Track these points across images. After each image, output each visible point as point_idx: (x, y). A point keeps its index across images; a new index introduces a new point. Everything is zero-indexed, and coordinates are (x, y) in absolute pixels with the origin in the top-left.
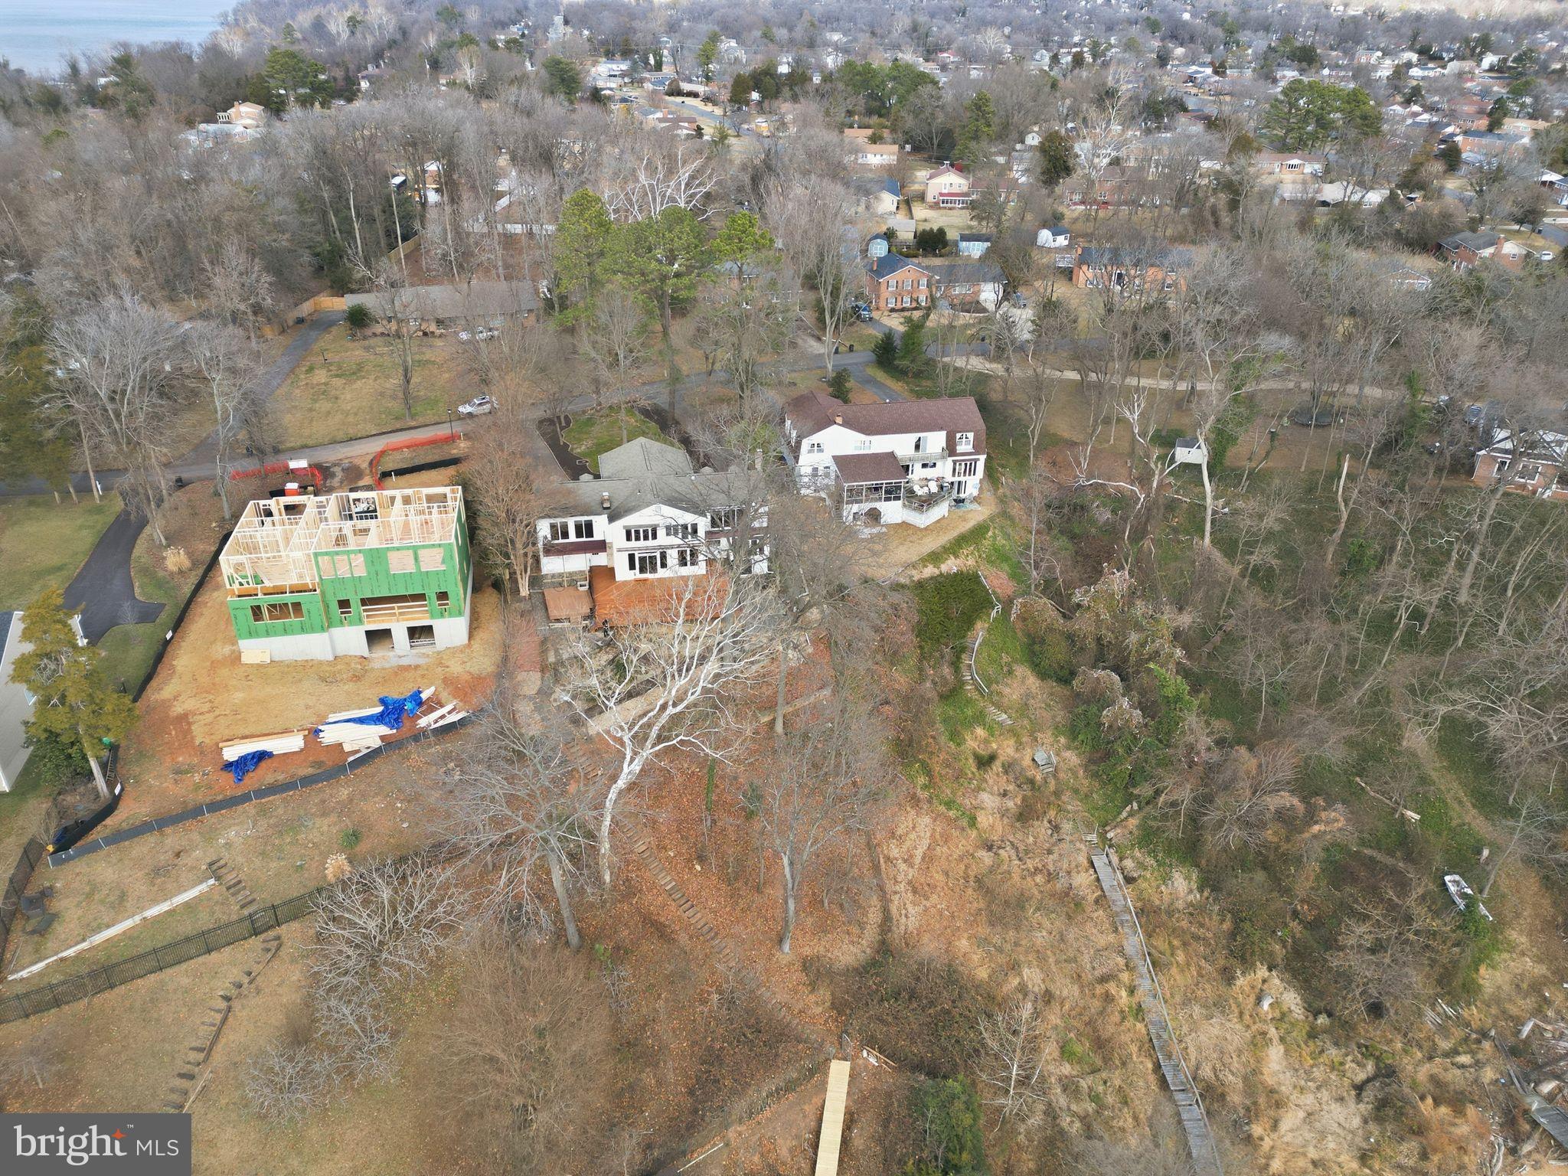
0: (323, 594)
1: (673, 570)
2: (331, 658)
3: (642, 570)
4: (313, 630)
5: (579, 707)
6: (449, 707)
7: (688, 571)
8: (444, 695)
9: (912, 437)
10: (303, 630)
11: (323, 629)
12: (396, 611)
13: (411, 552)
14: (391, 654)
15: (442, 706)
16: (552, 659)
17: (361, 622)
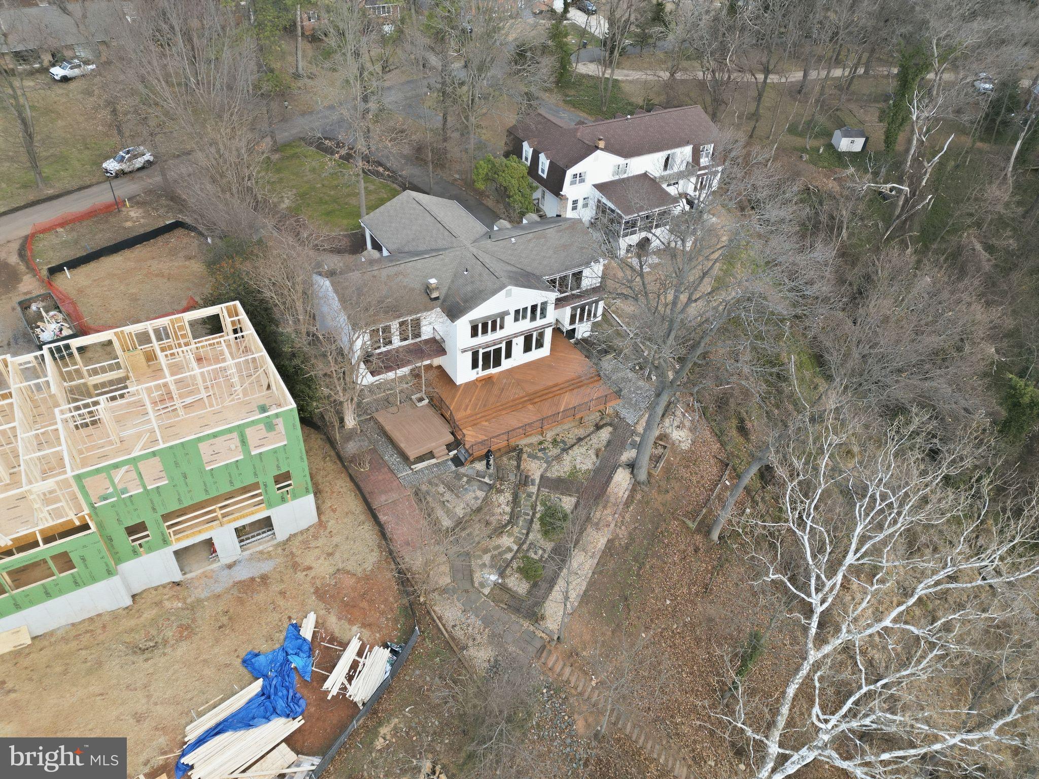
0: (100, 526)
1: (519, 357)
2: (128, 602)
3: (486, 366)
4: (94, 579)
5: (518, 585)
6: (354, 645)
7: (536, 354)
8: (334, 623)
9: (660, 156)
10: (77, 584)
11: (110, 573)
12: (219, 513)
13: (235, 435)
14: (215, 566)
15: (344, 645)
16: (447, 523)
17: (165, 542)
